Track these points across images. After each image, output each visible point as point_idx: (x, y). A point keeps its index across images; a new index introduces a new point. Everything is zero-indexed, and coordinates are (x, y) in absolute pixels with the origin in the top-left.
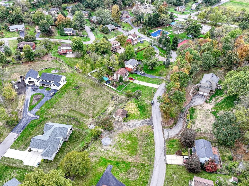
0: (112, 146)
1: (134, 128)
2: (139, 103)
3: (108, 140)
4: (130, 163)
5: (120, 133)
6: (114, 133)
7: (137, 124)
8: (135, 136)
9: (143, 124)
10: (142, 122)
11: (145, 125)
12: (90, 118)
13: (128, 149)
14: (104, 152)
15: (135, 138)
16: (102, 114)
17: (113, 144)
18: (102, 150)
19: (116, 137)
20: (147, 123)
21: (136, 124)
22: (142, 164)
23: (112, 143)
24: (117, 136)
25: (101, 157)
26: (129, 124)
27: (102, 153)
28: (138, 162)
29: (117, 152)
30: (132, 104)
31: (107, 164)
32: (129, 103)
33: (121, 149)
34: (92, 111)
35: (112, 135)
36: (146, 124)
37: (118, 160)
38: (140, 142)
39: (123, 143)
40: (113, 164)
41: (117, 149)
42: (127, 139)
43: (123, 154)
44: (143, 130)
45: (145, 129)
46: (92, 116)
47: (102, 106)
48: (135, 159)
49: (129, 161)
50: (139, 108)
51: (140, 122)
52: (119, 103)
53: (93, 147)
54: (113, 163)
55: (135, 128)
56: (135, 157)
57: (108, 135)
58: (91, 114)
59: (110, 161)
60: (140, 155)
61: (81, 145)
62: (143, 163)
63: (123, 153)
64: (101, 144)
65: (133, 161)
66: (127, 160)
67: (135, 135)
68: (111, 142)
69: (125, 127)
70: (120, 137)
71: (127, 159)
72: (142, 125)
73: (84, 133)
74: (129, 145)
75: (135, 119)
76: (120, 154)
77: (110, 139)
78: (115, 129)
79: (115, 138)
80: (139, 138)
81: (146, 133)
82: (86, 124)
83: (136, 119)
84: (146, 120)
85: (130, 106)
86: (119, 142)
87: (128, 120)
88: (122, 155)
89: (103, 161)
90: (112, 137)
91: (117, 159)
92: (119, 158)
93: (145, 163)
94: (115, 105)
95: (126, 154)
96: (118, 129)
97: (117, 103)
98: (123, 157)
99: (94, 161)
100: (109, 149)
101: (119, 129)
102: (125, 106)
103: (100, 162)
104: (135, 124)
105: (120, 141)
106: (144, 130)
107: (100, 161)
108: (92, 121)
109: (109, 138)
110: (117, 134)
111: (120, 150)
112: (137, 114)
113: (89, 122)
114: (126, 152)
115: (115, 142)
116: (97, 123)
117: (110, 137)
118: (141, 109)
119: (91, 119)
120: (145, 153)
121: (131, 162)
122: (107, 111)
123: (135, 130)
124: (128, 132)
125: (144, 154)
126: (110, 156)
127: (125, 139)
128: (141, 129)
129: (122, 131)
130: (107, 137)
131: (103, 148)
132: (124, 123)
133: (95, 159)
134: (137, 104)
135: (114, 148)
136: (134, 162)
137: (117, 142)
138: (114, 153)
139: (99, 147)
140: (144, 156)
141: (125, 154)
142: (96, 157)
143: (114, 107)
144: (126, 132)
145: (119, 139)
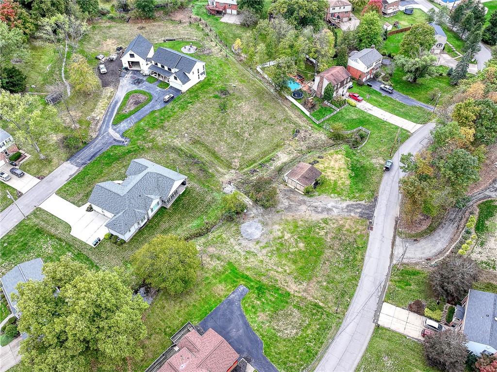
0: (261, 245)
1: (325, 215)
2: (355, 158)
3: (256, 228)
4: (289, 295)
5: (290, 218)
6: (275, 217)
7: (334, 209)
8: (320, 234)
9: (350, 211)
10: (348, 206)
11: (352, 214)
12: (232, 168)
13: (295, 262)
14: (239, 253)
15: (319, 241)
16: (262, 165)
17: (265, 241)
18: (237, 248)
19: (277, 227)
20: (359, 210)
21: (334, 207)
22: (316, 305)
23: (262, 237)
24: (280, 224)
25: (230, 263)
26: (315, 204)
27: (235, 255)
28: (309, 298)
29: (267, 261)
30: (337, 157)
31: (237, 282)
32: (331, 154)
33: (280, 256)
34: (240, 155)
35: (269, 218)
36: (356, 213)
37: (265, 281)
38: (328, 253)
39: (287, 244)
40: (252, 286)
41: (269, 254)
42: (299, 237)
43: (280, 270)
44: (343, 226)
45: (352, 224)
46: (238, 164)
47: (266, 148)
48: (305, 291)
49: (288, 289)
50: (352, 170)
51: (344, 205)
52: (308, 148)
53: (219, 236)
54: (252, 284)
55: (327, 216)
56: (305, 284)
57: (260, 218)
58: (236, 160)
59: (247, 277)
60: (318, 282)
61: (195, 224)
62: (321, 304)
63: (282, 268)
64: (238, 232)
65: (299, 292)
66: (286, 287)
67: (322, 233)
68: (262, 235)
69: (303, 208)
70: (284, 229)
71: (286, 284)
72: (346, 214)
73: (209, 198)
74: (300, 252)
75: (332, 195)
76: (275, 268)
77: (261, 228)
78: (280, 207)
79: (274, 227)
80: (330, 244)
81: (350, 234)
82: (221, 179)
83: (336, 195)
84: (360, 204)
85: (330, 160)
86: (279, 238)
87: (317, 194)
88: (277, 272)
89: (230, 273)
90: (267, 224)
91: (263, 278)
92: (269, 277)
93: (324, 305)
94: (296, 152)
95: (288, 271)
96: (285, 209)
97: (304, 148)
98: (279, 277)
99: (211, 267)
100: (252, 250)
101: (289, 208)
102: (318, 160)
103: (223, 273)
104: (329, 206)
105: (283, 237)
106: (347, 226)
107: (226, 270)
108: (234, 177)
109: (259, 225)
110: (281, 219)
111: (275, 259)
112: (343, 184)
113: (227, 177)
114: (289, 267)
115: (272, 237)
116: (243, 183)
117: (263, 223)
118: (356, 176)
119: (233, 171)
120: (332, 283)
121: (292, 293)
122: (274, 160)
123: (325, 221)
124: (307, 221)
125: (328, 283)
126: (250, 266)
127: (296, 237)
128: (341, 222)
129: (293, 216)
130: (256, 220)
131: (240, 244)
132: (306, 198)
133: (215, 263)
134: (349, 159)
135: (264, 251)
136: (300, 295)
137: (275, 239)
138: (262, 261)
139: (232, 240)
140: (327, 288)
141: (285, 271)
142: (218, 259)
143: (292, 156)
144: (301, 221)
145: (282, 232)
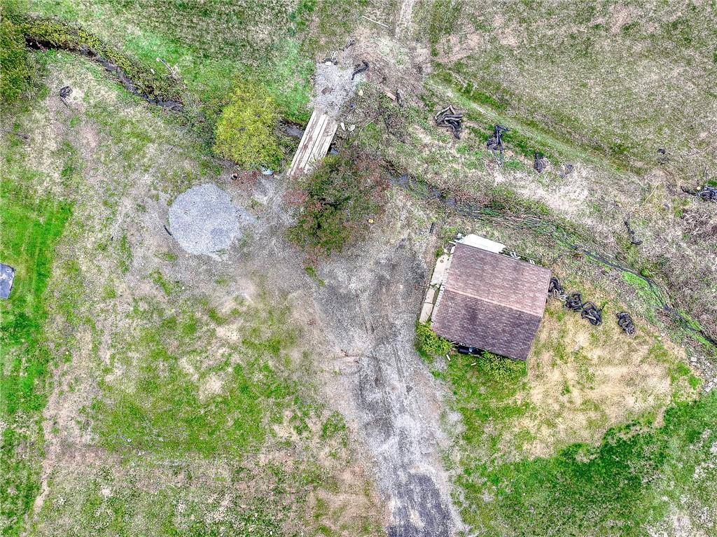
0: (168, 273)
1: (353, 416)
2: (674, 443)
3: (216, 232)
4: (36, 408)
5: (299, 316)
6: (284, 270)
7: (394, 440)
8: (276, 427)
9: (403, 491)
10: (424, 480)
11: (394, 504)
12: (434, 41)
13: (147, 386)
14: (109, 220)
15: (250, 433)
16: (497, 136)
17: (184, 276)
18: (127, 205)
19: (248, 290)
20: (416, 519)
21: (403, 435)
22: (30, 491)
23: (194, 263)
24: (262, 295)
25: (66, 210)
26: (390, 373)
27: (98, 212)
28: (45, 463)
29: (119, 309)
30: (652, 381)
31: (19, 253)
32: (658, 355)
33: (149, 339)
34: (511, 41)
35: (271, 254)
36: (403, 512)
37: (52, 331)
38: (219, 470)
39: (198, 345)
40: (22, 300)
41: (143, 306)
42: (238, 368)
43: (106, 355)
45: (352, 511)
46: (457, 55)
47: (587, 117)
48: (67, 447)
49: (52, 399)
50: (607, 450)
51: (425, 467)
53: (144, 137)
54: (30, 298)
55: (355, 426)
56: (87, 438)
57: (261, 228)
58: (474, 40)
59: (42, 276)
60: (106, 474)
61: (144, 43)
62: (39, 501)
63: (113, 357)
64: (181, 184)
65: (55, 431)
66: (56, 391)
67: (284, 431)
68: (199, 257)
69: (361, 342)
70: (251, 314)
71: (66, 388)
72: (388, 483)
74: (190, 389)
75: (454, 417)
76: (106, 338)
77: (227, 245)
78: (337, 272)
79: (243, 282)
80: (251, 466)
81: (309, 515)
82: (362, 32)
83: (460, 428)
84: (446, 516)
85: (626, 361)
86: (212, 314)
87: (440, 365)
88: (96, 349)
89: (37, 224)
90: (246, 257)
91: (60, 320)
92: (68, 332)
93: (37, 510)
94: (618, 226)
95: (109, 378)
96: (333, 290)
97: (650, 249)
98: (81, 362)
99: (31, 164)
100: (138, 253)
101: (339, 299)
102: (610, 322)
103: (30, 207)
104: (400, 421)
105: (221, 322)
106: (337, 500)
107: (40, 210)
108: (394, 72)
109: (235, 234)
110: (284, 294)
111: (135, 328)
112: (526, 435)
113: (384, 48)
114: (125, 375)
115: (206, 289)
116: (382, 111)
117: (245, 244)
118: (582, 472)
119: (423, 52)
120: (116, 512)
121: (47, 413)
122: (537, 167)
123: (333, 428)
124: (308, 370)
125: (111, 502)
126: (84, 268)
127: (236, 358)
128: (347, 476)
129: (312, 323)
130: (248, 218)
131: (142, 208)
132: (405, 338)
133: (48, 171)
134: (659, 421)
135: (147, 288)
136: (48, 437)
137: (202, 301)
138: (112, 294)
139: (147, 179)
140: (92, 503)
141: (107, 371)
142: (68, 171)
143: (589, 222)
144: (305, 355)
145: (235, 313)
